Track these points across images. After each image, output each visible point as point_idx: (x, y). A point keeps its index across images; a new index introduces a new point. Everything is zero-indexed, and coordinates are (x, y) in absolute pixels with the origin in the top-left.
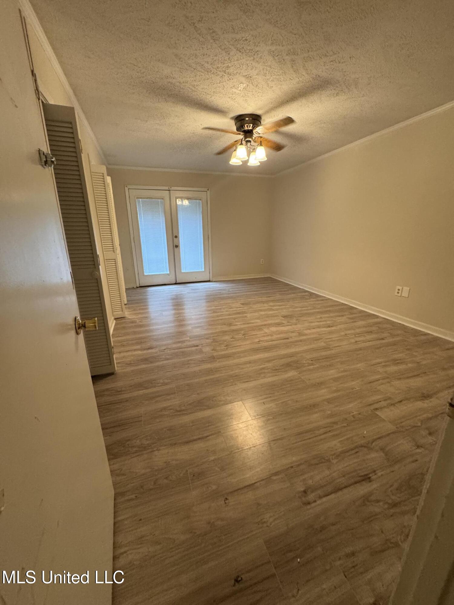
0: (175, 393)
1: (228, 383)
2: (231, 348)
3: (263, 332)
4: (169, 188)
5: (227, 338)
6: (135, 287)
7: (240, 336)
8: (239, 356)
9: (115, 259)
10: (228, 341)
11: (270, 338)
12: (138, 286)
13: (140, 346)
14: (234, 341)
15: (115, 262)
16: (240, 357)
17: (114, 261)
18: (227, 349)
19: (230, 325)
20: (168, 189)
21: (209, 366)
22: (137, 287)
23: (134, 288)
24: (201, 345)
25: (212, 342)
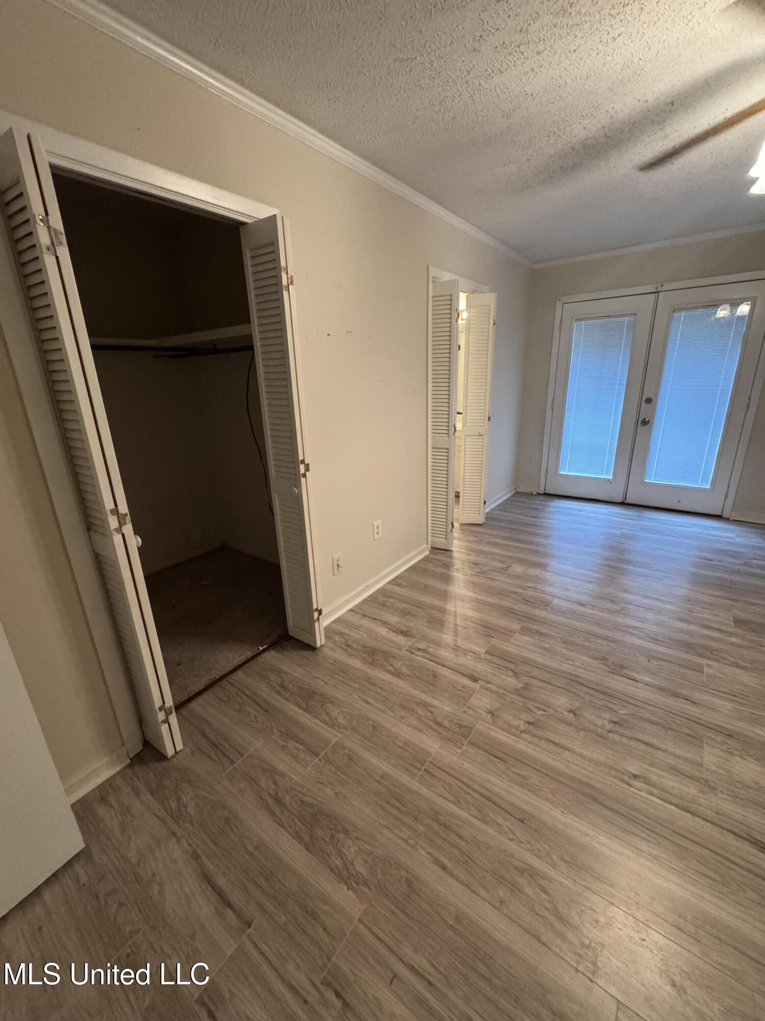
0: (317, 756)
1: (409, 827)
2: (534, 736)
3: (690, 753)
4: (657, 288)
5: (562, 701)
6: (534, 493)
7: (602, 721)
8: (524, 777)
9: (448, 449)
10: (551, 712)
11: (692, 790)
12: (542, 491)
13: (398, 619)
14: (568, 724)
15: (448, 453)
16: (523, 782)
17: (447, 451)
18: (524, 732)
19: (619, 669)
20: (655, 291)
21: (431, 744)
22: (539, 494)
23: (532, 494)
24: (484, 684)
25: (517, 692)
